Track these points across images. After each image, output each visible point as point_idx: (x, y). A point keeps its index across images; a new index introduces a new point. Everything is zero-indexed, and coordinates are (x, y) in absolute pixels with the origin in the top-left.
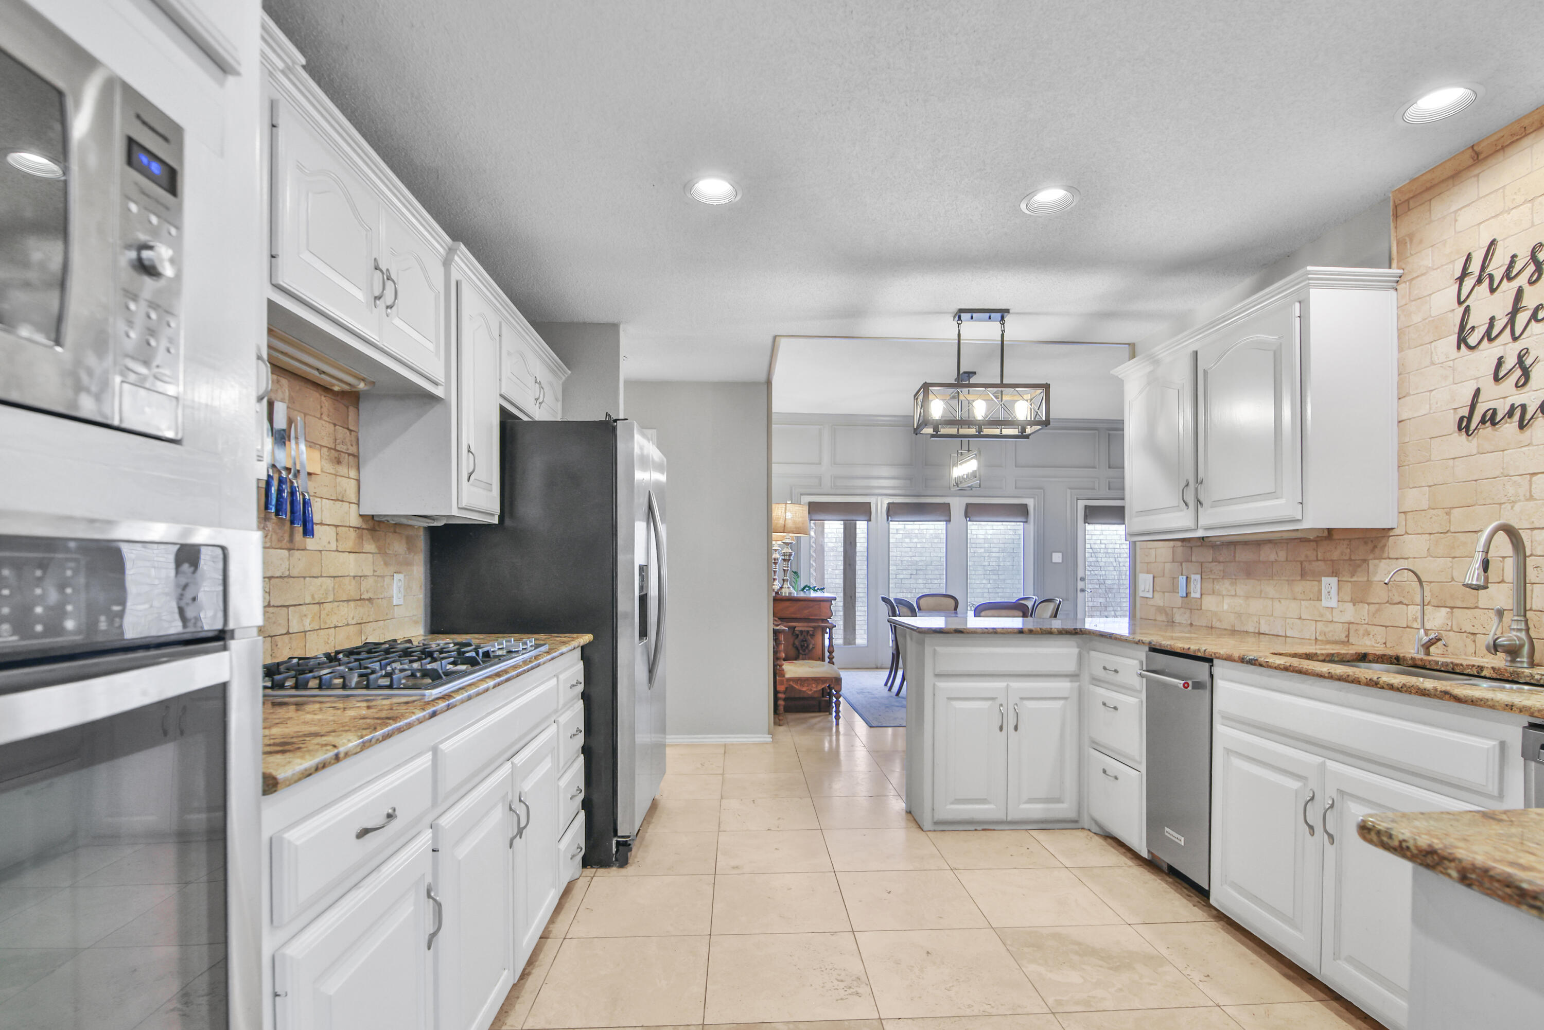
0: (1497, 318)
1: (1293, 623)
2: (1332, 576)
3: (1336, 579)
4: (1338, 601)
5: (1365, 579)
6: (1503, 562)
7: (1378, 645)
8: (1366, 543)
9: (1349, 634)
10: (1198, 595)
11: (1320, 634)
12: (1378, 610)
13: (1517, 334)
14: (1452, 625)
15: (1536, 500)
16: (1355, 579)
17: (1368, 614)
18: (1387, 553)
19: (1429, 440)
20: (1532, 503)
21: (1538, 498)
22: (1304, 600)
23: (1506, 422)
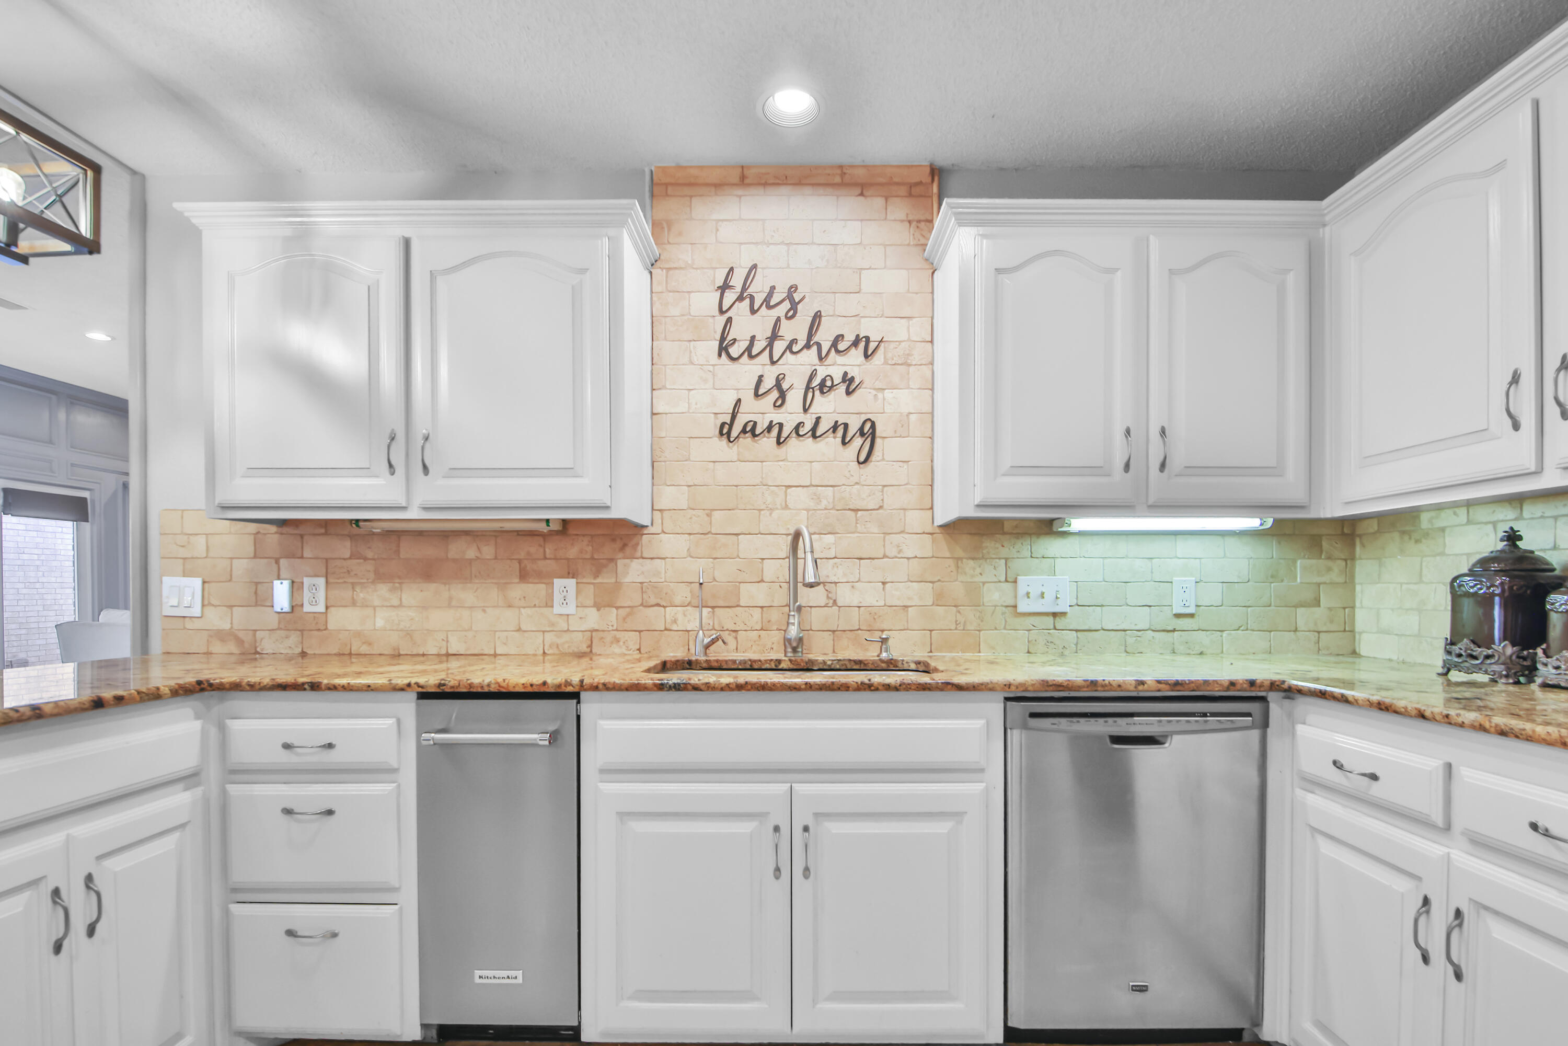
0: (756, 338)
1: (507, 637)
2: (568, 578)
3: (574, 581)
4: (577, 607)
5: (613, 580)
6: (762, 563)
7: (630, 652)
8: (614, 540)
9: (592, 643)
10: (321, 608)
11: (550, 646)
12: (629, 615)
13: (775, 359)
14: (714, 624)
15: (790, 509)
16: (599, 580)
17: (617, 619)
18: (640, 551)
19: (688, 439)
20: (788, 512)
21: (792, 508)
22: (524, 607)
23: (765, 436)
